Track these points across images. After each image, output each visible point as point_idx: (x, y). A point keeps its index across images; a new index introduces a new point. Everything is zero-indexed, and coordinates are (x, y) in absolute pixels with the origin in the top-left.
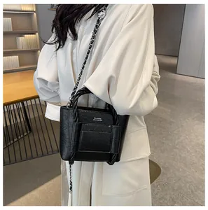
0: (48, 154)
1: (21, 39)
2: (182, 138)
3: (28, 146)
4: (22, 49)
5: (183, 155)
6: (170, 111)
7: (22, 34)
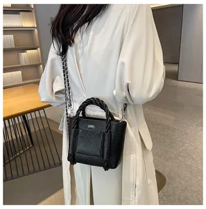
0: (50, 167)
1: (23, 55)
2: (186, 145)
3: (29, 160)
4: (24, 64)
5: (188, 163)
6: (174, 118)
7: (24, 50)
